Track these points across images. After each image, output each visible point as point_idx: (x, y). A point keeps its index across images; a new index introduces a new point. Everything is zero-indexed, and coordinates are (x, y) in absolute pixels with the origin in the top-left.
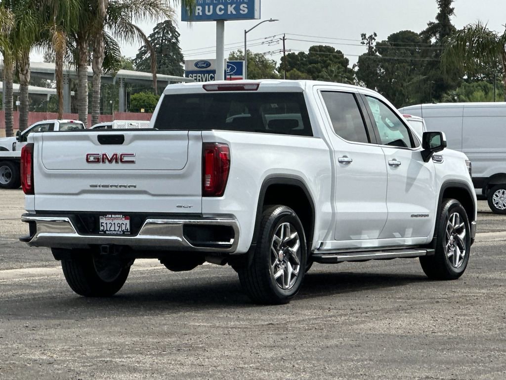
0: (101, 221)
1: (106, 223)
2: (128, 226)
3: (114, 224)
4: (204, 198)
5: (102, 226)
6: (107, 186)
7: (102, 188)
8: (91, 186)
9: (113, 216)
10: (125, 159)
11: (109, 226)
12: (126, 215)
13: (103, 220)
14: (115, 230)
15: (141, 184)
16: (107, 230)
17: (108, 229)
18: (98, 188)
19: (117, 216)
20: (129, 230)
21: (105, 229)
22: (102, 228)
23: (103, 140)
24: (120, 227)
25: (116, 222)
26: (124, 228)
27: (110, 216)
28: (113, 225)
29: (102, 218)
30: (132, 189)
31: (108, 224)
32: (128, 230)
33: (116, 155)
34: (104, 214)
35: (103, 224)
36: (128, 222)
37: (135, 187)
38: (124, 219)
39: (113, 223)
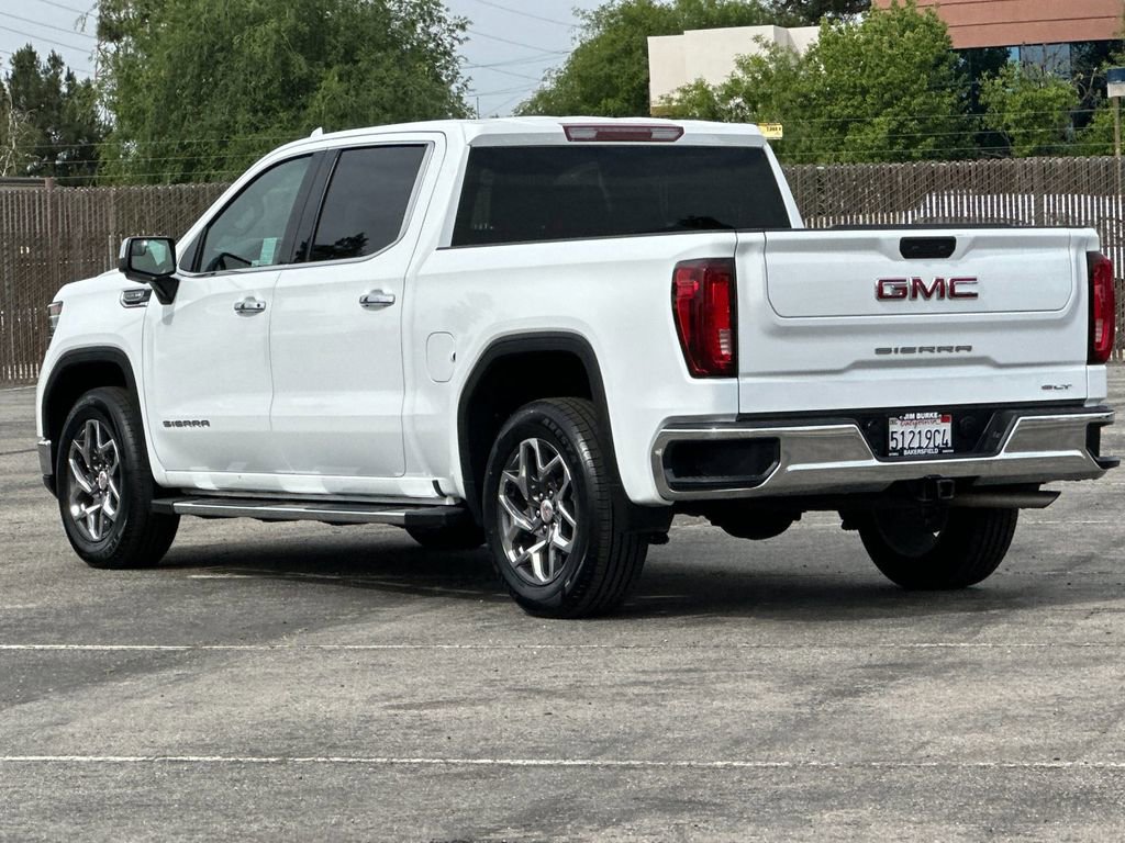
0: (892, 428)
1: (903, 433)
2: (948, 437)
3: (920, 432)
4: (1091, 368)
5: (893, 439)
6: (912, 350)
7: (900, 356)
8: (879, 351)
9: (919, 416)
10: (959, 289)
11: (908, 437)
12: (945, 411)
13: (896, 427)
14: (920, 448)
15: (982, 344)
16: (903, 449)
17: (906, 446)
18: (892, 356)
19: (927, 415)
20: (950, 445)
21: (900, 446)
22: (892, 444)
23: (911, 249)
24: (930, 439)
25: (924, 428)
26: (939, 441)
27: (912, 416)
28: (917, 436)
29: (894, 423)
30: (963, 353)
31: (906, 434)
32: (947, 444)
33: (942, 281)
34: (899, 412)
35: (895, 436)
36: (947, 426)
37: (969, 349)
38: (939, 421)
39: (917, 431)
